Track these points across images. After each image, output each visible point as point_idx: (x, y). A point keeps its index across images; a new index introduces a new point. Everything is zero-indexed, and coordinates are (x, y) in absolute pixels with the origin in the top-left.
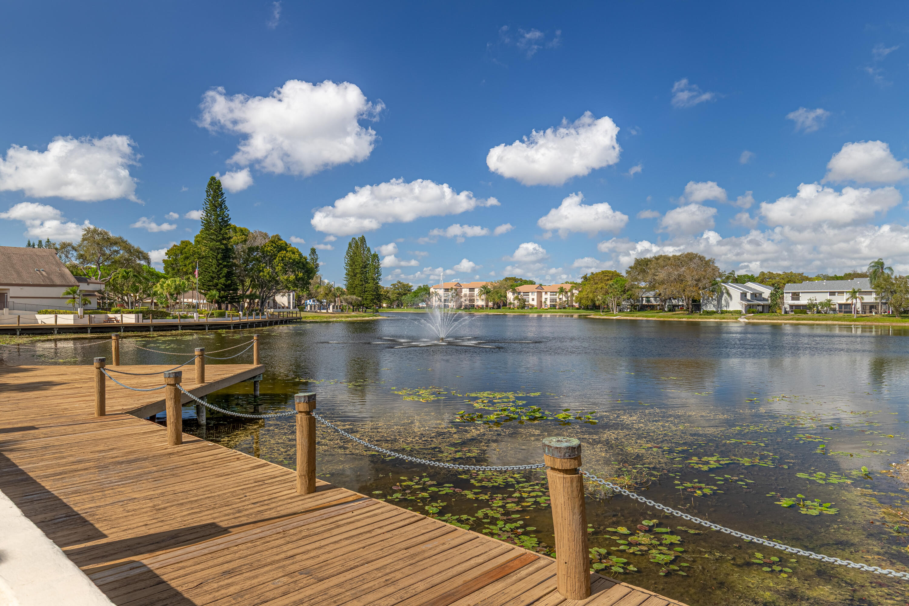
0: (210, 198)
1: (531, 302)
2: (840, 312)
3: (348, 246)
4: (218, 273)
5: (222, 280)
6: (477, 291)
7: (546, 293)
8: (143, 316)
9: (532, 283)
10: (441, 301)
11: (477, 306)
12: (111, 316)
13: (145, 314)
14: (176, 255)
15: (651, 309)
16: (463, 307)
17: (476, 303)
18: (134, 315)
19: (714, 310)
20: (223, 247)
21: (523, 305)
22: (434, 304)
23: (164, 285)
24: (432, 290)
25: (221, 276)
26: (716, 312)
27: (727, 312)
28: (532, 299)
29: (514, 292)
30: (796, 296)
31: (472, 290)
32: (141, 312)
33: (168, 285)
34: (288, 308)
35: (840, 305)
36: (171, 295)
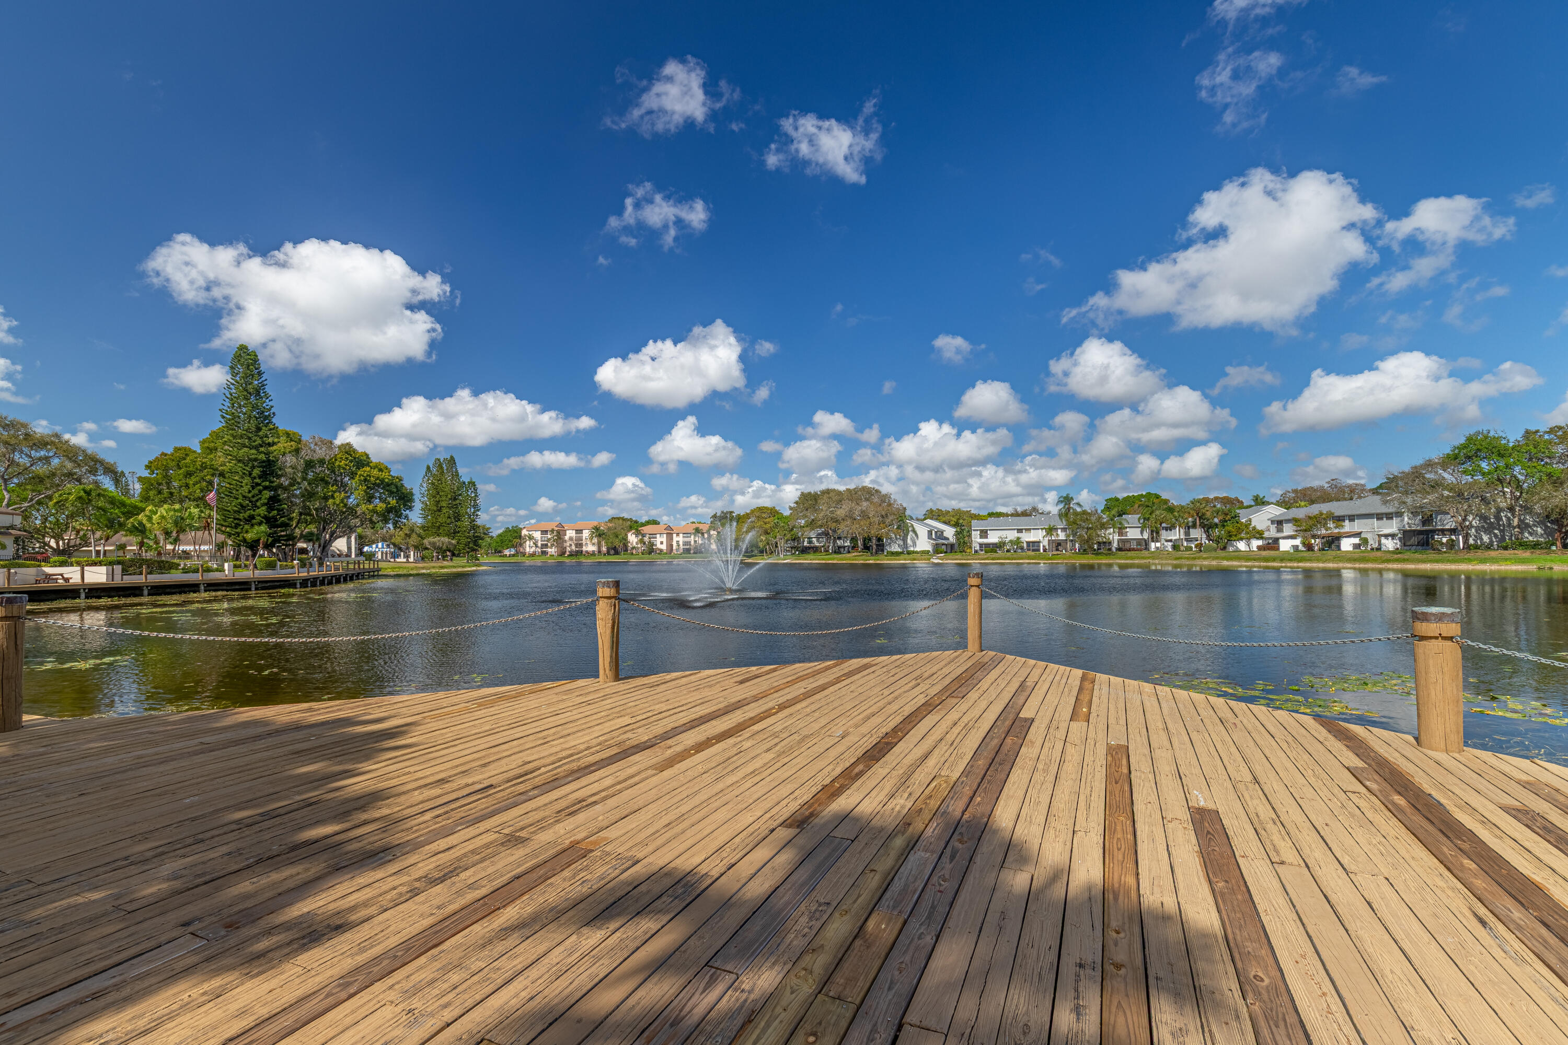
0: (238, 379)
1: (659, 546)
2: (1029, 550)
3: (425, 469)
4: (254, 499)
5: (262, 511)
6: (586, 534)
7: (678, 534)
8: (123, 570)
9: (655, 523)
10: (537, 546)
11: (587, 552)
12: (48, 570)
13: (128, 567)
14: (166, 469)
15: (815, 552)
16: (568, 553)
17: (584, 549)
18: (105, 568)
19: (900, 550)
20: (262, 457)
21: (651, 549)
22: (528, 550)
23: (154, 517)
24: (524, 532)
25: (258, 504)
26: (902, 553)
27: (914, 552)
28: (661, 542)
29: (638, 533)
30: (984, 534)
31: (579, 531)
32: (119, 563)
33: (163, 517)
34: (348, 555)
35: (1028, 543)
36: (167, 533)
